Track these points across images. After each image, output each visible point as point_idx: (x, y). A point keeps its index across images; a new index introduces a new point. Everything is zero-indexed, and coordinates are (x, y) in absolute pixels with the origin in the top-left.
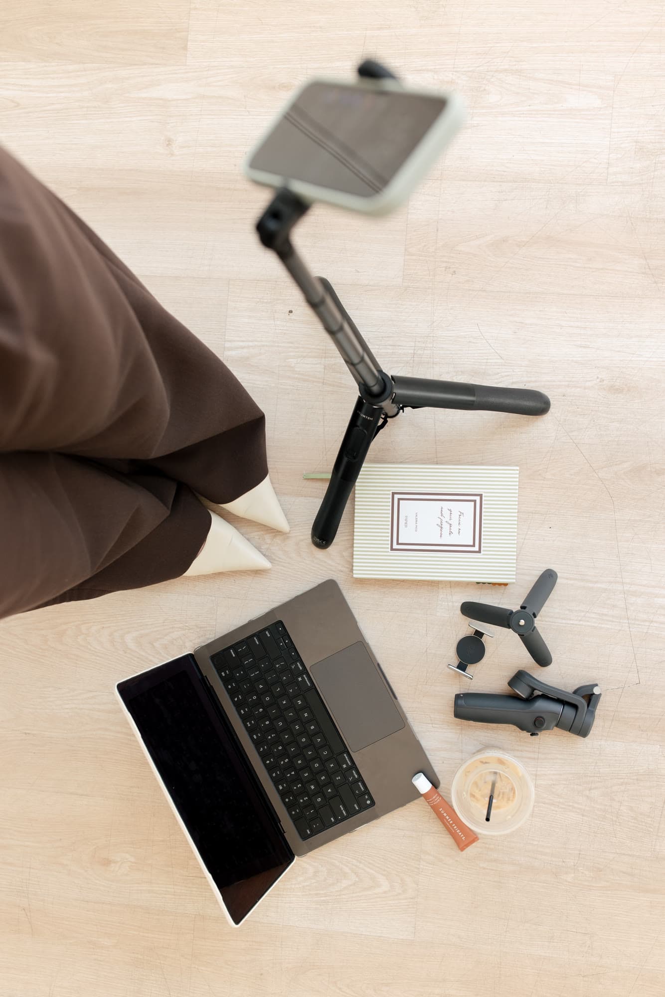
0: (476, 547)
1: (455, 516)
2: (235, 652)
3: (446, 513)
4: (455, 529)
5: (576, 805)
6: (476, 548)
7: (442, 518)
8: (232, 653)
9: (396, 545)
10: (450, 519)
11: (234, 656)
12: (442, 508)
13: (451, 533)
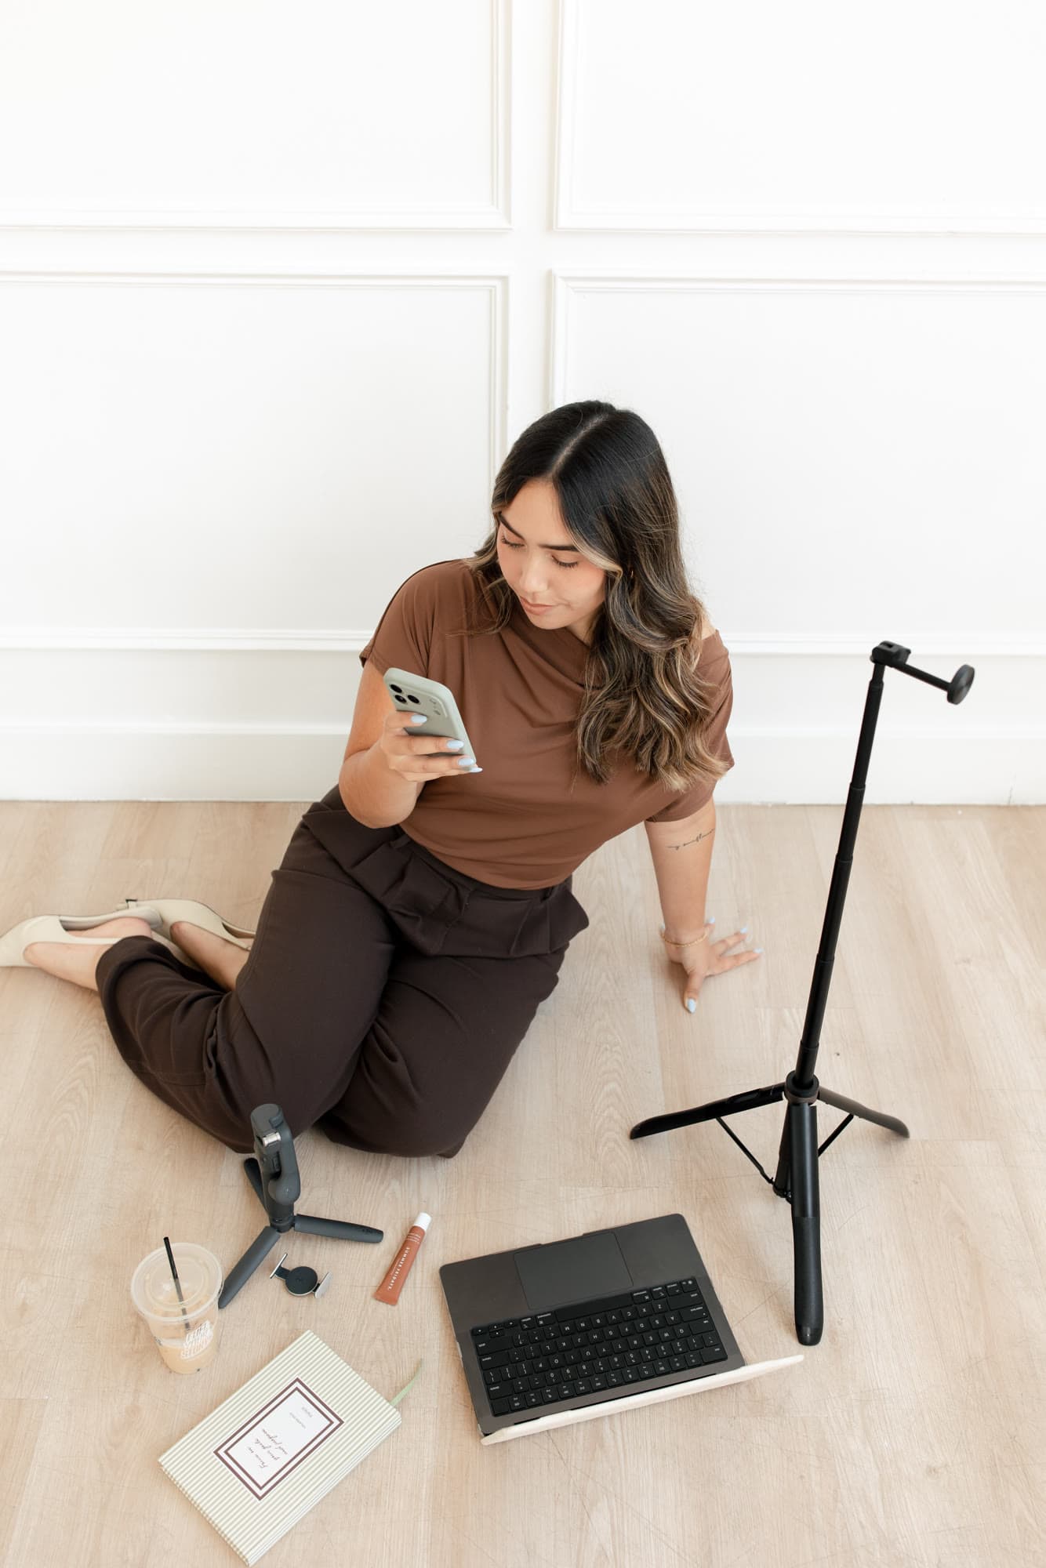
0: (223, 1454)
1: (266, 1458)
2: (494, 1384)
3: (277, 1453)
4: (257, 1449)
5: (365, 1327)
6: (221, 1452)
7: (278, 1446)
8: (494, 1388)
9: (298, 1386)
10: (269, 1452)
11: (498, 1388)
12: (286, 1453)
13: (258, 1442)
